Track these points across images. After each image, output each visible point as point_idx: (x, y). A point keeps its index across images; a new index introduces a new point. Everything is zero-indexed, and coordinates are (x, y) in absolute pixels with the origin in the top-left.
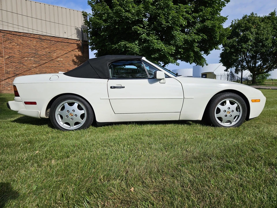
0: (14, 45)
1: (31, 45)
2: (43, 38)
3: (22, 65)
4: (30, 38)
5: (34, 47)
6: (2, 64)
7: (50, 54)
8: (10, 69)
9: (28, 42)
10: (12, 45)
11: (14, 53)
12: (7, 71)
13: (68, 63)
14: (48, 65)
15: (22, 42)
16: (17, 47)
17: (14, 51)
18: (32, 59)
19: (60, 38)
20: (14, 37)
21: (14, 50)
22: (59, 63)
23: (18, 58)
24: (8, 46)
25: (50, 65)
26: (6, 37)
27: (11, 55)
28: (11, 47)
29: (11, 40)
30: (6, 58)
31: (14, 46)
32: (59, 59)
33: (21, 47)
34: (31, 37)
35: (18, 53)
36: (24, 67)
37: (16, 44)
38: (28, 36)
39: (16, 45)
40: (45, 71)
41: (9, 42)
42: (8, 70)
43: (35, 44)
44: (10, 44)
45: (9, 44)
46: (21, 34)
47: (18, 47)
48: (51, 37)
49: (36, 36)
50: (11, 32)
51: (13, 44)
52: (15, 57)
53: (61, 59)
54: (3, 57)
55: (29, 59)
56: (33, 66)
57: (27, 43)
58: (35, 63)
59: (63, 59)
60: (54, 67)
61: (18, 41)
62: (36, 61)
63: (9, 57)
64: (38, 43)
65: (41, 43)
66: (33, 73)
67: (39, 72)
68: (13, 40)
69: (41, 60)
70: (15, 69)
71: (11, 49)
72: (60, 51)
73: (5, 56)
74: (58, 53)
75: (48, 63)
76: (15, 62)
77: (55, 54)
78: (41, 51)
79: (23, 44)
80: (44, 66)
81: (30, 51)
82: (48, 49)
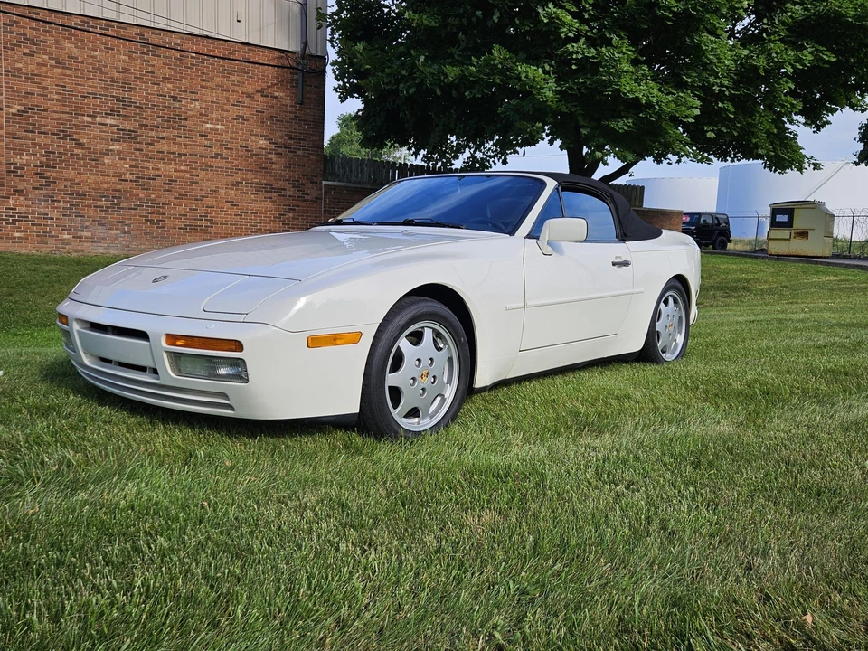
0: (45, 65)
1: (106, 66)
2: (155, 39)
3: (68, 144)
4: (104, 39)
5: (117, 75)
7: (177, 105)
8: (25, 157)
9: (96, 53)
10: (38, 64)
11: (41, 95)
12: (11, 164)
13: (241, 143)
14: (165, 149)
15: (75, 52)
16: (56, 70)
17: (44, 88)
18: (109, 121)
19: (216, 42)
20: (47, 31)
21: (44, 84)
22: (207, 143)
23: (56, 116)
24: (20, 65)
25: (175, 149)
26: (15, 29)
27: (29, 101)
28: (33, 71)
29: (35, 44)
30: (13, 114)
31: (44, 69)
32: (208, 126)
33: (69, 72)
34: (110, 32)
35: (56, 97)
36: (76, 151)
37: (53, 59)
38: (98, 30)
39: (53, 62)
40: (152, 172)
41: (27, 51)
42: (18, 160)
43: (124, 61)
44: (28, 59)
45: (25, 58)
46: (74, 22)
47: (59, 71)
48: (184, 37)
49: (128, 29)
50: (35, 10)
51: (41, 61)
52: (46, 111)
53: (219, 127)
54: (2, 110)
55: (98, 120)
56: (111, 147)
57: (95, 57)
58: (120, 137)
59: (223, 127)
60: (190, 155)
61: (61, 48)
62: (122, 130)
63: (23, 112)
64: (134, 59)
65: (145, 61)
66: (109, 176)
67: (131, 174)
68: (41, 41)
69: (143, 125)
70: (44, 159)
71: (31, 77)
72: (214, 94)
73: (9, 106)
74: (206, 102)
75: (168, 139)
76: (44, 129)
77: (197, 103)
78: (144, 90)
79: (79, 62)
80: (150, 151)
81: (102, 88)
82: (170, 86)
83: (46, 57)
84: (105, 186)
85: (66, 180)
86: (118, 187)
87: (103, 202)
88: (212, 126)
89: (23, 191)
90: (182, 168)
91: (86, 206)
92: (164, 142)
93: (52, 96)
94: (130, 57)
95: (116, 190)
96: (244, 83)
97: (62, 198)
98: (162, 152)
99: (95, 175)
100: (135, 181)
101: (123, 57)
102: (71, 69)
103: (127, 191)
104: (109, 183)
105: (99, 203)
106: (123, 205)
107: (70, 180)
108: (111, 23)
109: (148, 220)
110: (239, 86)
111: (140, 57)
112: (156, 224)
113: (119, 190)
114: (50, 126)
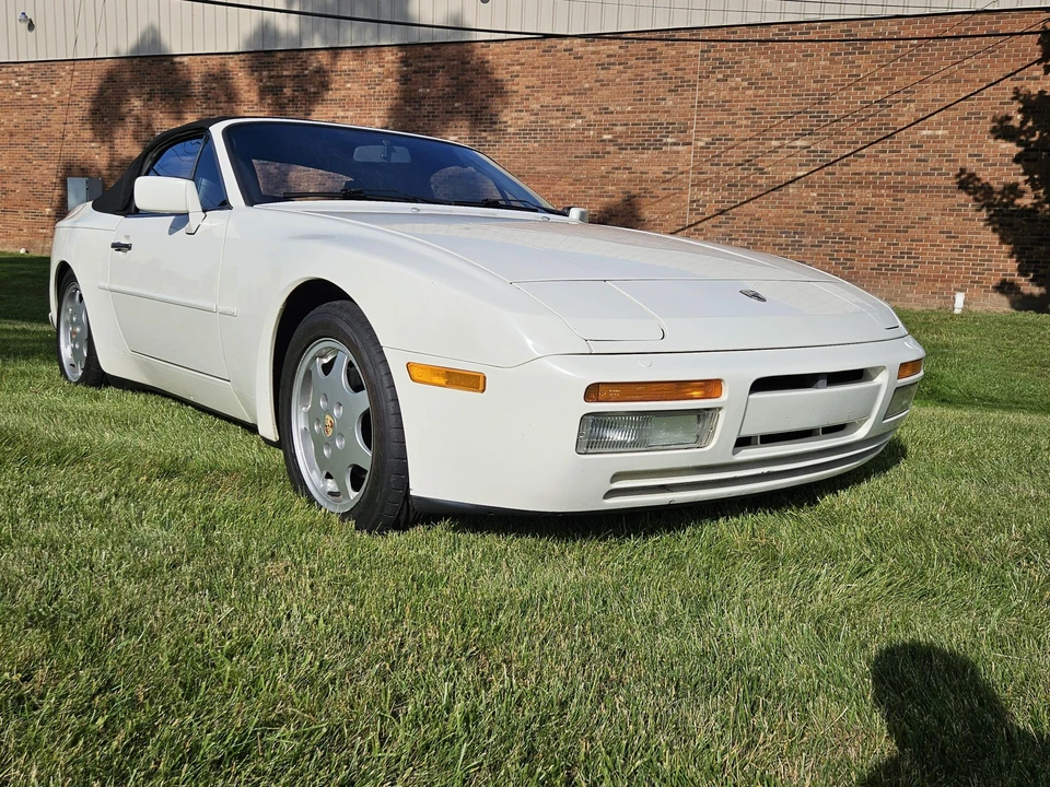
0: (737, 89)
1: (802, 78)
2: (863, 32)
3: (752, 174)
4: (803, 45)
5: (813, 86)
6: (682, 173)
7: (885, 111)
8: (708, 193)
9: (792, 64)
10: (732, 89)
11: (730, 123)
12: (694, 201)
13: (970, 151)
14: (864, 169)
15: (770, 67)
16: (747, 92)
17: (733, 114)
19: (949, 18)
20: (743, 50)
21: (734, 110)
22: (921, 156)
23: (742, 144)
24: (713, 93)
25: (876, 168)
26: (712, 54)
27: (719, 131)
28: (725, 97)
29: (729, 68)
30: (702, 148)
31: (735, 93)
32: (924, 132)
33: (761, 92)
34: (812, 36)
35: (744, 122)
36: (759, 182)
37: (746, 80)
38: (797, 37)
39: (746, 84)
40: (844, 200)
41: (720, 76)
42: (701, 196)
43: (824, 68)
44: (721, 85)
45: (718, 84)
46: (772, 32)
47: (750, 92)
48: (904, 21)
49: (833, 27)
50: (733, 29)
51: (733, 84)
52: (733, 140)
53: (940, 132)
54: (690, 144)
55: (787, 143)
57: (790, 69)
58: (810, 161)
59: (946, 132)
60: (896, 174)
61: (756, 66)
62: (813, 152)
63: (711, 144)
64: (836, 63)
65: (849, 62)
66: (793, 208)
67: (818, 204)
68: (736, 63)
69: (838, 143)
70: (726, 194)
71: (722, 106)
72: (938, 90)
73: (698, 140)
74: (925, 101)
75: (868, 156)
76: (729, 160)
77: (912, 105)
78: (845, 98)
79: (772, 79)
80: (844, 174)
81: (793, 104)
82: (878, 88)
83: (739, 79)
84: (788, 220)
85: (746, 215)
86: (802, 220)
87: (783, 240)
88: (930, 132)
89: (702, 230)
90: (883, 191)
91: (764, 244)
92: (863, 160)
93: (741, 122)
94: (831, 61)
95: (799, 225)
96: (985, 67)
97: (740, 235)
98: (859, 174)
99: (777, 207)
100: (822, 212)
101: (823, 63)
102: (763, 88)
103: (812, 225)
104: (791, 216)
105: (778, 241)
106: (804, 241)
107: (751, 215)
108: (813, 24)
109: (833, 259)
110: (977, 71)
111: (844, 59)
112: (842, 264)
113: (803, 225)
114: (736, 156)
